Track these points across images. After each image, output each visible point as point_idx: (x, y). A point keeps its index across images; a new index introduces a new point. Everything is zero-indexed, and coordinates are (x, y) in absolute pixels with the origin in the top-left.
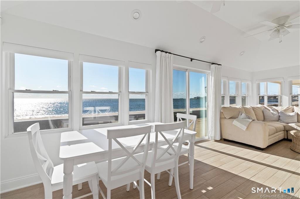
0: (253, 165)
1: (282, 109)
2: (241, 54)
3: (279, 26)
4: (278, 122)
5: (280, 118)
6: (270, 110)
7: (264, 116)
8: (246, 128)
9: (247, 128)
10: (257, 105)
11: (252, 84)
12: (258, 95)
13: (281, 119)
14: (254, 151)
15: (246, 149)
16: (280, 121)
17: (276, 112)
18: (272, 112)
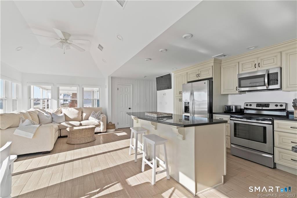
0: (53, 169)
1: (53, 111)
2: (18, 49)
3: (64, 40)
4: (51, 124)
5: (53, 119)
6: (44, 114)
7: (39, 120)
8: (32, 135)
9: (34, 135)
10: (29, 109)
11: (22, 86)
12: (29, 98)
13: (55, 120)
14: (44, 157)
15: (34, 158)
16: (53, 122)
17: (50, 114)
18: (46, 115)
